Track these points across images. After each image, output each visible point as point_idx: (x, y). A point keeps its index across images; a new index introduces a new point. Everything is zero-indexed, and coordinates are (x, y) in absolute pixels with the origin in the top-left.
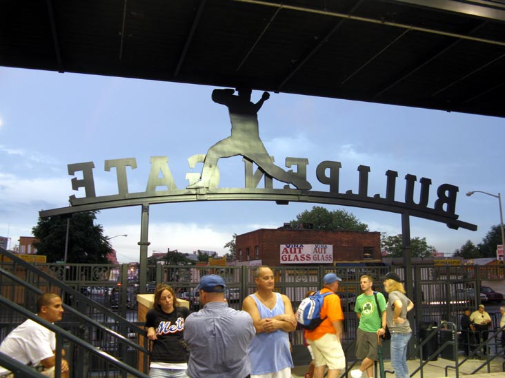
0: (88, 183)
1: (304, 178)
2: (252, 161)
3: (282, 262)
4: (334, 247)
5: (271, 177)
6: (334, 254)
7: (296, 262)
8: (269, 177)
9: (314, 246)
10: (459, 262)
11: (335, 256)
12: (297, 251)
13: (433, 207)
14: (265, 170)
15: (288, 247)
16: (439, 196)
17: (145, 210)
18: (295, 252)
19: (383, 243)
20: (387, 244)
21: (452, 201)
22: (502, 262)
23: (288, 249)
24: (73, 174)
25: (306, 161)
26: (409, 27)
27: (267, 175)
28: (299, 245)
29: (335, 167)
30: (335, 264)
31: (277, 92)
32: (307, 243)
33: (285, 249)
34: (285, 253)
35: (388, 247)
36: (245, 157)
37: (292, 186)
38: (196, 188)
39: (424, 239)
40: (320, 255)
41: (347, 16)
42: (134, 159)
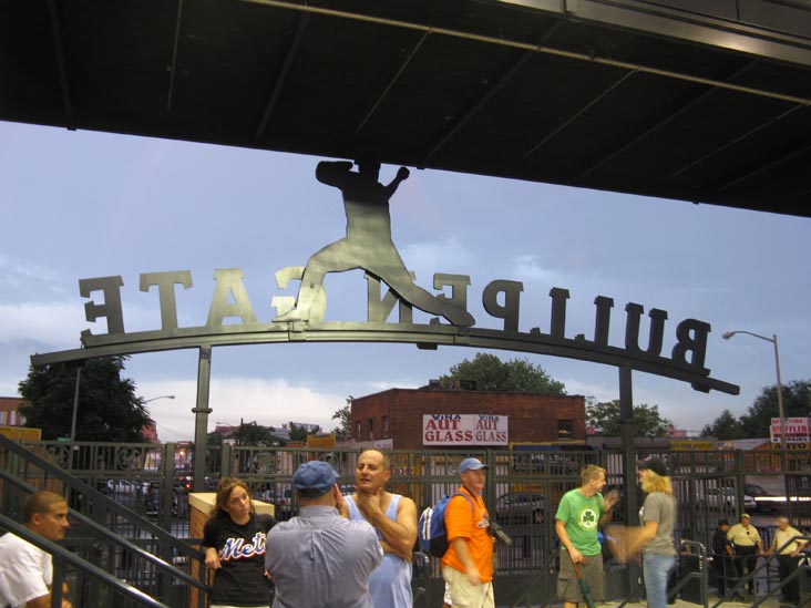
0: (112, 311)
1: (464, 307)
2: (379, 279)
3: (425, 443)
4: (509, 419)
6: (509, 431)
7: (448, 443)
8: (407, 305)
9: (477, 417)
10: (710, 445)
11: (512, 434)
12: (451, 424)
13: (670, 357)
14: (400, 292)
15: (437, 419)
16: (678, 337)
17: (205, 355)
18: (447, 427)
19: (589, 414)
20: (594, 414)
21: (700, 347)
22: (778, 445)
23: (436, 423)
24: (88, 296)
25: (467, 279)
26: (634, 67)
27: (403, 301)
28: (454, 416)
29: (513, 290)
30: (511, 447)
31: (421, 167)
32: (466, 412)
33: (431, 421)
34: (430, 429)
35: (596, 420)
36: (367, 272)
37: (443, 320)
38: (288, 322)
39: (656, 407)
40: (488, 433)
41: (534, 48)
42: (188, 273)
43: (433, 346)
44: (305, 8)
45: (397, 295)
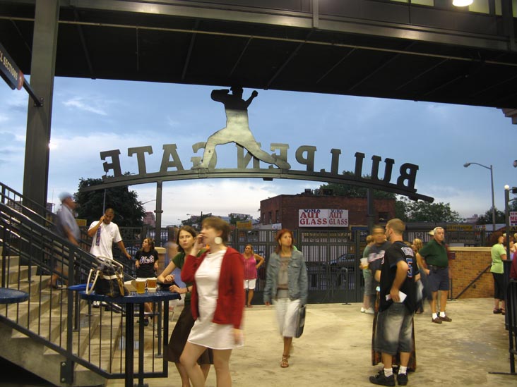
0: (116, 165)
2: (243, 147)
3: (300, 225)
4: (349, 212)
5: (258, 160)
6: (349, 218)
7: (313, 225)
8: (257, 159)
9: (330, 211)
10: (471, 228)
11: (351, 220)
12: (315, 215)
13: (396, 183)
14: (253, 153)
15: (306, 212)
16: (401, 173)
17: (160, 187)
18: (312, 217)
19: (410, 208)
21: (412, 179)
23: (306, 214)
24: (104, 159)
25: (287, 145)
26: (355, 47)
27: (255, 157)
28: (316, 210)
29: (312, 150)
30: (350, 228)
31: (266, 88)
32: (324, 208)
33: (303, 213)
34: (303, 217)
36: (237, 144)
37: (274, 166)
38: (198, 169)
39: (448, 204)
40: (336, 220)
41: (303, 41)
42: (150, 147)
43: (271, 179)
44: (193, 31)
45: (252, 155)
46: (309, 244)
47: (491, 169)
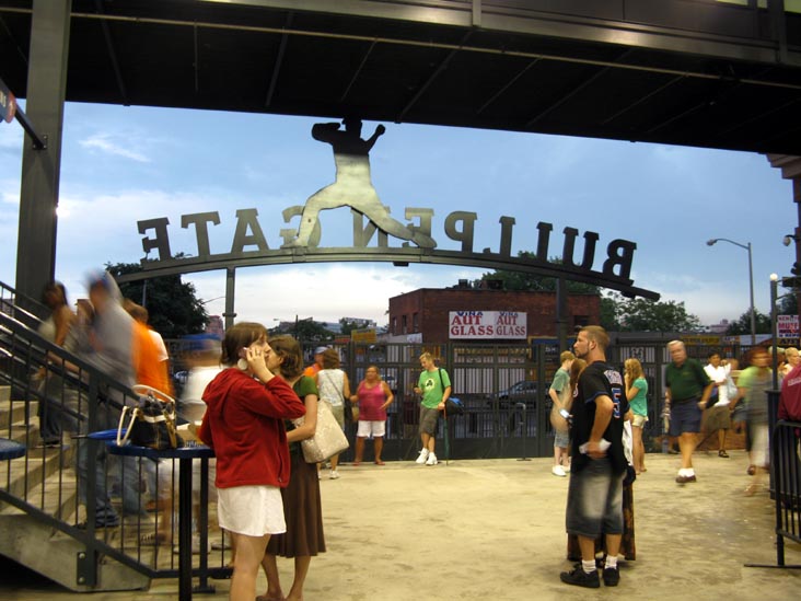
0: (162, 242)
1: (429, 234)
2: (362, 213)
3: (451, 336)
4: (528, 315)
5: (386, 233)
6: (528, 325)
7: (472, 337)
8: (383, 233)
9: (498, 313)
10: (718, 340)
11: (530, 329)
12: (474, 320)
13: (601, 270)
14: (377, 223)
15: (461, 315)
16: (609, 254)
17: (231, 276)
18: (471, 323)
19: (622, 310)
20: (627, 310)
21: (626, 263)
23: (461, 318)
24: (144, 233)
25: (431, 211)
26: (538, 56)
27: (380, 230)
28: (476, 313)
29: (469, 219)
30: (529, 341)
31: (398, 121)
32: (489, 309)
33: (456, 317)
34: (456, 324)
35: (629, 315)
36: (353, 209)
37: (412, 244)
38: (291, 248)
40: (508, 327)
41: (457, 47)
42: (216, 213)
43: (405, 264)
44: (283, 31)
45: (376, 226)
46: (465, 366)
47: (749, 248)
